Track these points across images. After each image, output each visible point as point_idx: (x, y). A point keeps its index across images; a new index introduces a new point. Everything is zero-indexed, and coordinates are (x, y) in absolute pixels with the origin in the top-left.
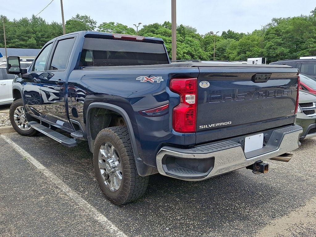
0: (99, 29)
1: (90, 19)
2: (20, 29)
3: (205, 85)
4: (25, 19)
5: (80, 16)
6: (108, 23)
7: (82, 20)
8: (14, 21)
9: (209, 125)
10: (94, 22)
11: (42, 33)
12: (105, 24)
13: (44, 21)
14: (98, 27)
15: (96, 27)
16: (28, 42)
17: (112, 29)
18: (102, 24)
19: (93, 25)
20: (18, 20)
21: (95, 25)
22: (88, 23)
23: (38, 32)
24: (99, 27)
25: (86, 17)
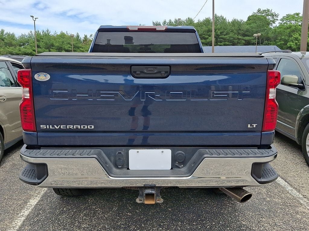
0: (281, 22)
1: (272, 12)
2: (202, 29)
3: (42, 77)
4: (208, 19)
5: (262, 10)
6: (292, 14)
7: (263, 14)
8: (198, 22)
9: (55, 126)
10: (276, 15)
11: (221, 31)
12: (288, 16)
13: (225, 19)
14: (280, 20)
15: (278, 20)
16: (208, 40)
17: (296, 21)
18: (285, 16)
19: (275, 18)
20: (202, 21)
21: (277, 18)
22: (270, 17)
23: (217, 30)
24: (282, 20)
25: (268, 10)
